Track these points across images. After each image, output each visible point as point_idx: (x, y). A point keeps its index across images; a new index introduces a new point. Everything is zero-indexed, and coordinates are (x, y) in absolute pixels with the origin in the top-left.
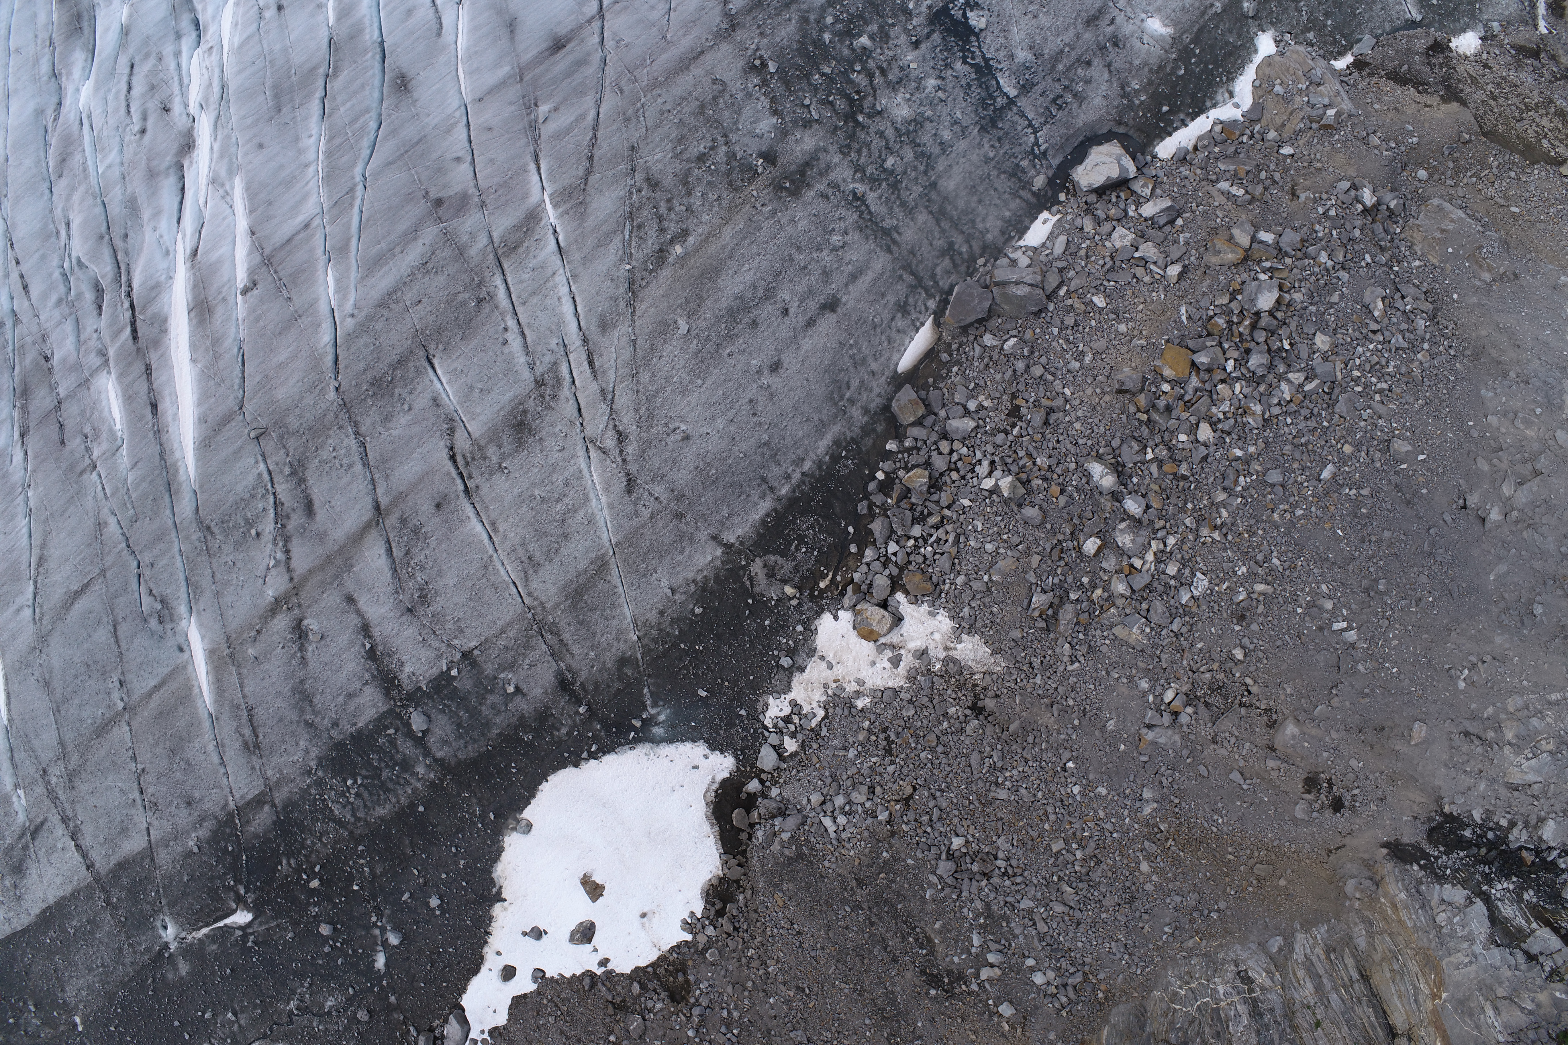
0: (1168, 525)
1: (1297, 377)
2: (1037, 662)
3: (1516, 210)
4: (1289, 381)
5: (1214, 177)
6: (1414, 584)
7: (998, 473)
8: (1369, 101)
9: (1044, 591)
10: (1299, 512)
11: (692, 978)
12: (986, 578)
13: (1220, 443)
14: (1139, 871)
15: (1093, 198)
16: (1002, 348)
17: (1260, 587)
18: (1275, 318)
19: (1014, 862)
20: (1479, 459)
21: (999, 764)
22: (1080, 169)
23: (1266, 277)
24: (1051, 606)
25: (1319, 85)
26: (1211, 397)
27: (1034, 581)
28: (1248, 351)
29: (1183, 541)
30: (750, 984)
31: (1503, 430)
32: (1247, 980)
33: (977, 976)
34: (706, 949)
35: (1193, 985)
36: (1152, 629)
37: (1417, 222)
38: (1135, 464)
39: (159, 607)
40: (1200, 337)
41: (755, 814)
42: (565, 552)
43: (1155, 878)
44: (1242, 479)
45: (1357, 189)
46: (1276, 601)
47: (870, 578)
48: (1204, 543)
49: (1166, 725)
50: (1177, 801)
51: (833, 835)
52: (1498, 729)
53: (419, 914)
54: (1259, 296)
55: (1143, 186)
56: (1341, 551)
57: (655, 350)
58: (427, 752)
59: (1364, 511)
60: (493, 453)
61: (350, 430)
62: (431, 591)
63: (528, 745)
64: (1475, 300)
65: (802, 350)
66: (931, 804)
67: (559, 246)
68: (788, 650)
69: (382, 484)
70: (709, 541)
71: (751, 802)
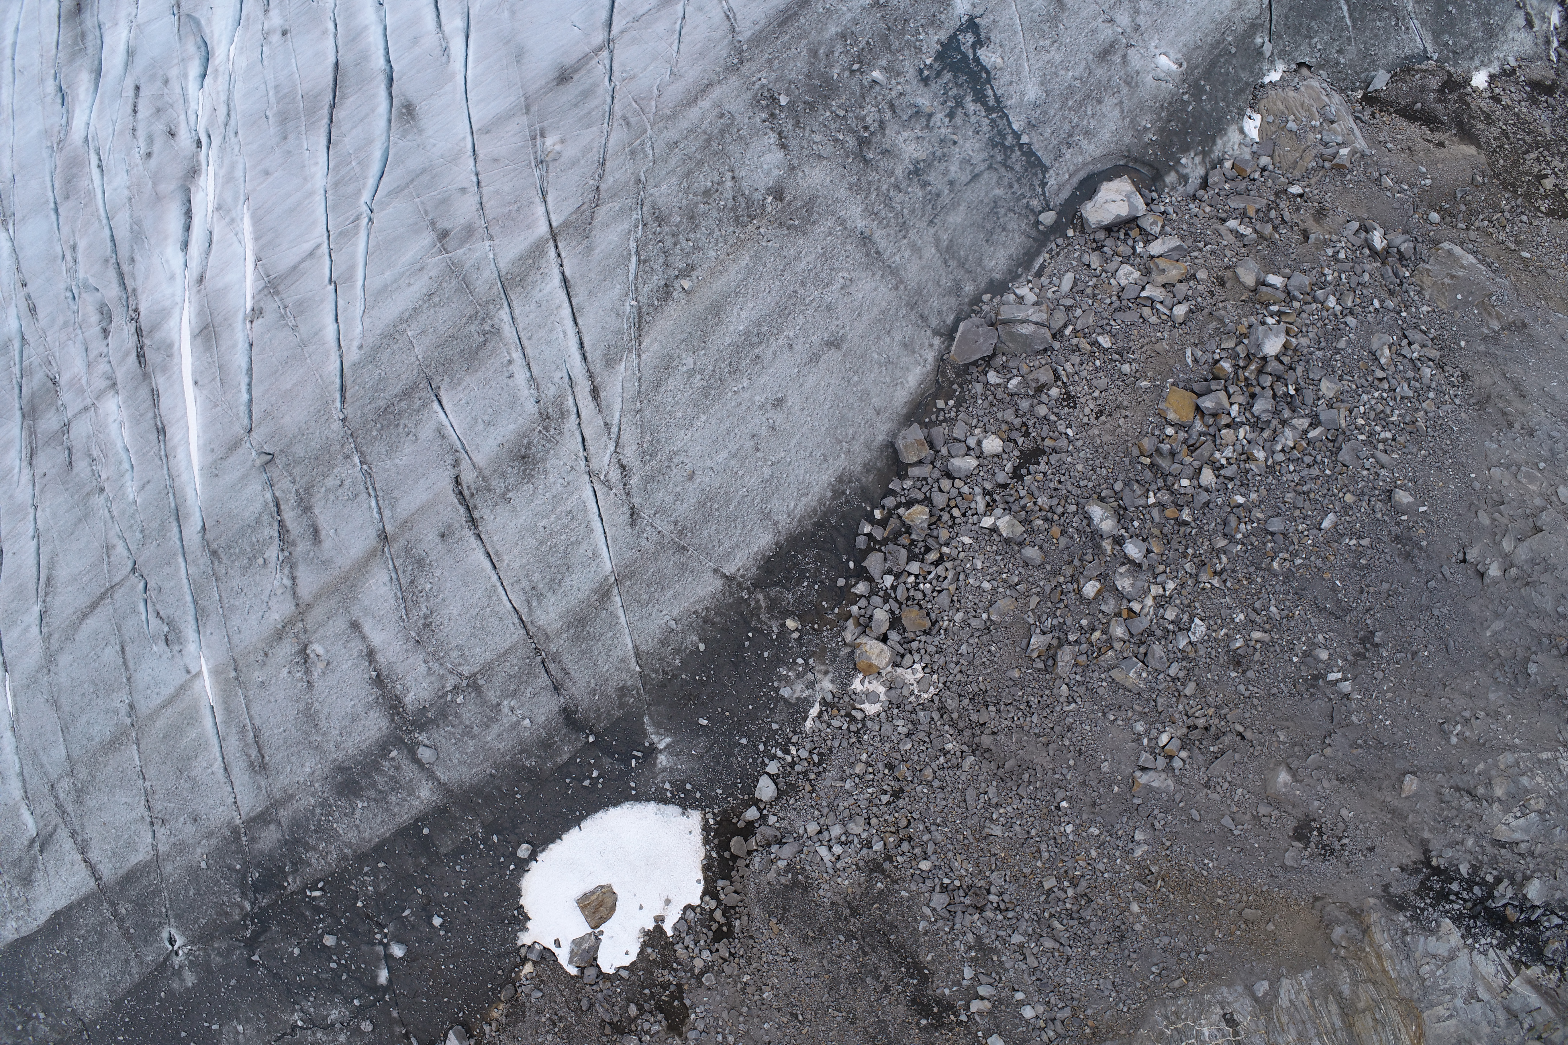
0: (1168, 570)
1: (1302, 423)
2: (1034, 701)
3: (1527, 255)
4: (1294, 428)
5: (1224, 215)
6: (1411, 637)
7: (998, 511)
8: (1382, 139)
9: (1043, 633)
10: (1298, 561)
11: (687, 1002)
12: (985, 616)
13: (1222, 489)
14: (1129, 911)
15: (1101, 235)
16: (1006, 387)
17: (1256, 635)
18: (1281, 362)
19: (1006, 898)
20: (1480, 513)
21: (994, 801)
22: (1089, 205)
23: (1274, 321)
24: (1050, 646)
25: (1332, 122)
26: (1214, 441)
27: (1032, 622)
28: (1253, 396)
29: (1183, 585)
30: (745, 1009)
31: (1506, 483)
32: (1231, 1021)
33: (967, 1010)
34: (702, 973)
35: (1179, 1026)
36: (1149, 673)
37: (1427, 266)
38: (1137, 508)
39: (166, 629)
40: (1206, 380)
41: (753, 841)
42: (568, 581)
43: (1144, 918)
44: (1242, 526)
45: (1367, 231)
46: (1272, 649)
47: (869, 613)
48: (1203, 589)
49: (1160, 768)
50: (1168, 843)
51: (829, 865)
52: (1489, 785)
53: (421, 933)
54: (1266, 341)
55: (1152, 224)
56: (1339, 601)
57: (659, 385)
58: (431, 775)
59: (1363, 561)
60: (498, 485)
61: (356, 460)
62: (436, 619)
63: (530, 770)
64: (1483, 348)
65: (806, 386)
66: (926, 838)
67: (565, 280)
68: (788, 682)
69: (387, 513)
70: (710, 573)
71: (749, 830)
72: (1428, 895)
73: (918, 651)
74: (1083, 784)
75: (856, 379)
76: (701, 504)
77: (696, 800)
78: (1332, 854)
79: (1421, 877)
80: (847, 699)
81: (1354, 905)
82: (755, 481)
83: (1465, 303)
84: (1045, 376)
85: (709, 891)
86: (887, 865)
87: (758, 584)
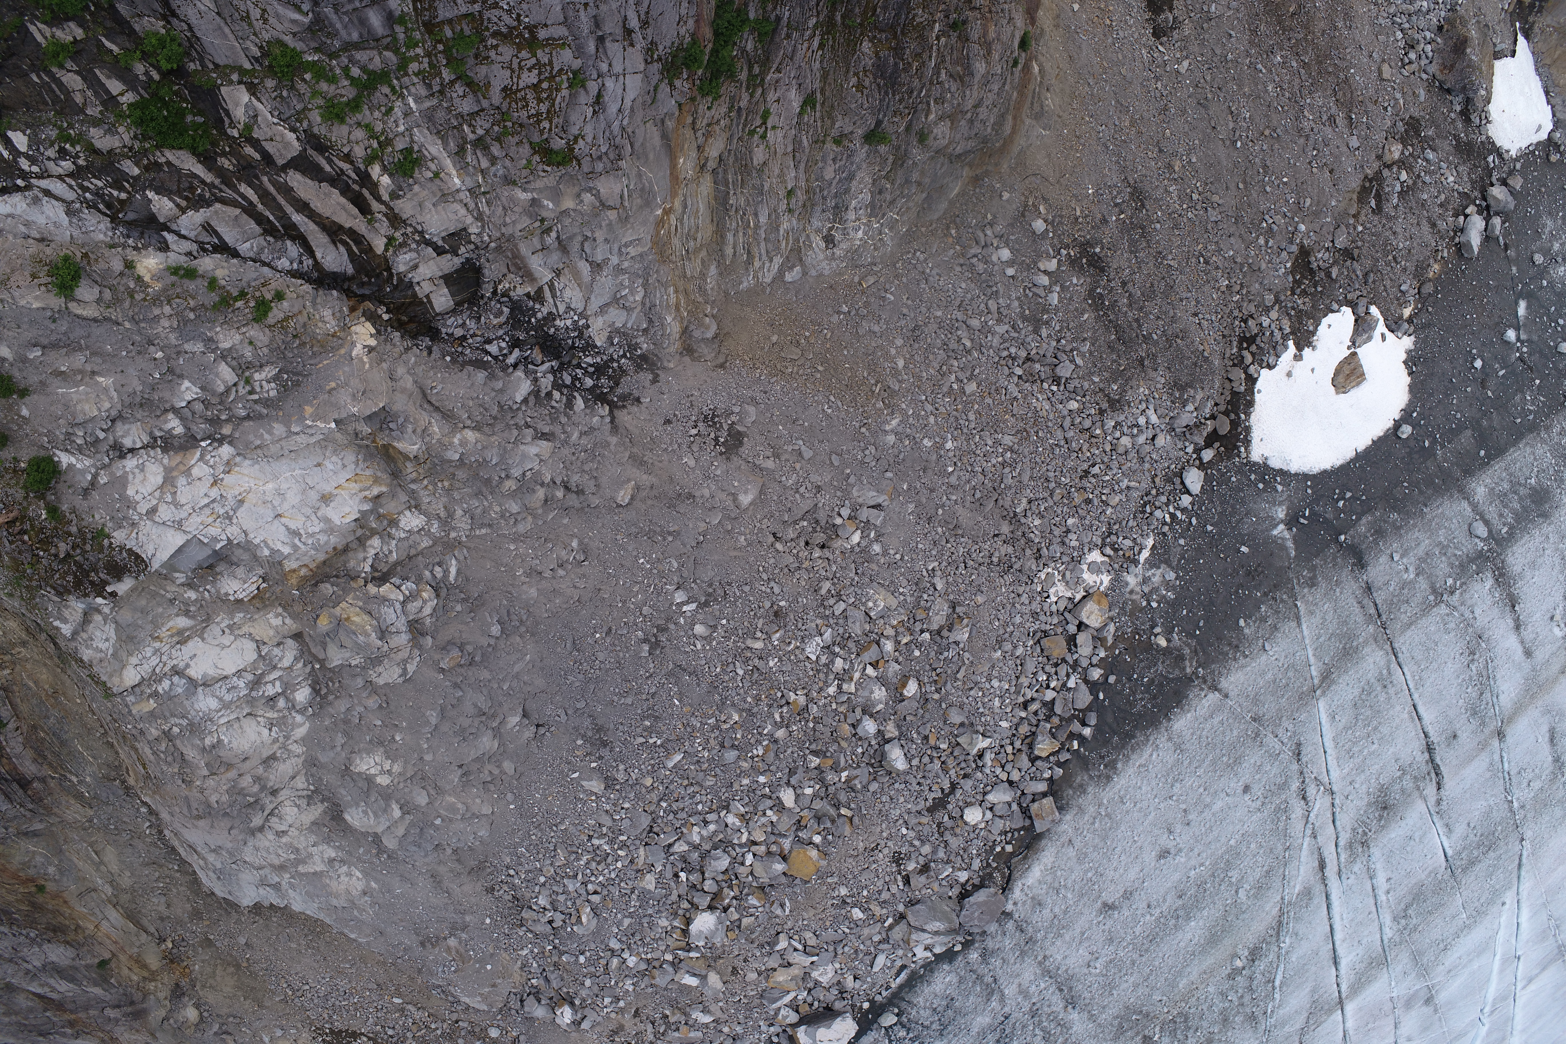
0: (834, 706)
4: (688, 843)
6: (611, 651)
7: (972, 752)
9: (957, 643)
10: (712, 721)
11: (1290, 279)
13: (774, 787)
14: (906, 360)
15: (838, 1005)
16: (953, 868)
17: (759, 645)
18: (693, 905)
19: (1006, 371)
20: (511, 772)
21: (1007, 470)
22: (852, 1034)
23: (696, 943)
24: (951, 630)
26: (773, 829)
27: (967, 655)
28: (727, 872)
29: (821, 689)
30: (1245, 270)
31: (478, 801)
32: (829, 241)
33: (1059, 261)
34: (1273, 306)
36: (864, 604)
37: (512, 989)
38: (859, 766)
40: (771, 886)
41: (1209, 429)
42: (1357, 692)
43: (893, 351)
44: (761, 753)
45: (575, 1021)
46: (745, 632)
47: (1092, 651)
48: (804, 689)
49: (864, 508)
50: (863, 430)
51: (1152, 407)
53: (1490, 353)
56: (676, 684)
57: (1268, 872)
58: (1475, 507)
59: (647, 723)
60: (1408, 783)
61: (1516, 804)
62: (1465, 660)
63: (1394, 509)
64: (468, 918)
65: (1137, 869)
66: (1071, 434)
67: (1336, 963)
68: (1167, 584)
69: (1497, 757)
70: (1231, 694)
71: (1212, 439)
72: (614, 371)
73: (1051, 614)
74: (932, 491)
75: (1090, 875)
76: (1238, 761)
77: (1255, 472)
78: (706, 417)
79: (619, 391)
80: (1116, 566)
81: (687, 359)
82: (1188, 782)
83: (483, 962)
84: (918, 881)
85: (1252, 380)
86: (1105, 405)
87: (1189, 680)
